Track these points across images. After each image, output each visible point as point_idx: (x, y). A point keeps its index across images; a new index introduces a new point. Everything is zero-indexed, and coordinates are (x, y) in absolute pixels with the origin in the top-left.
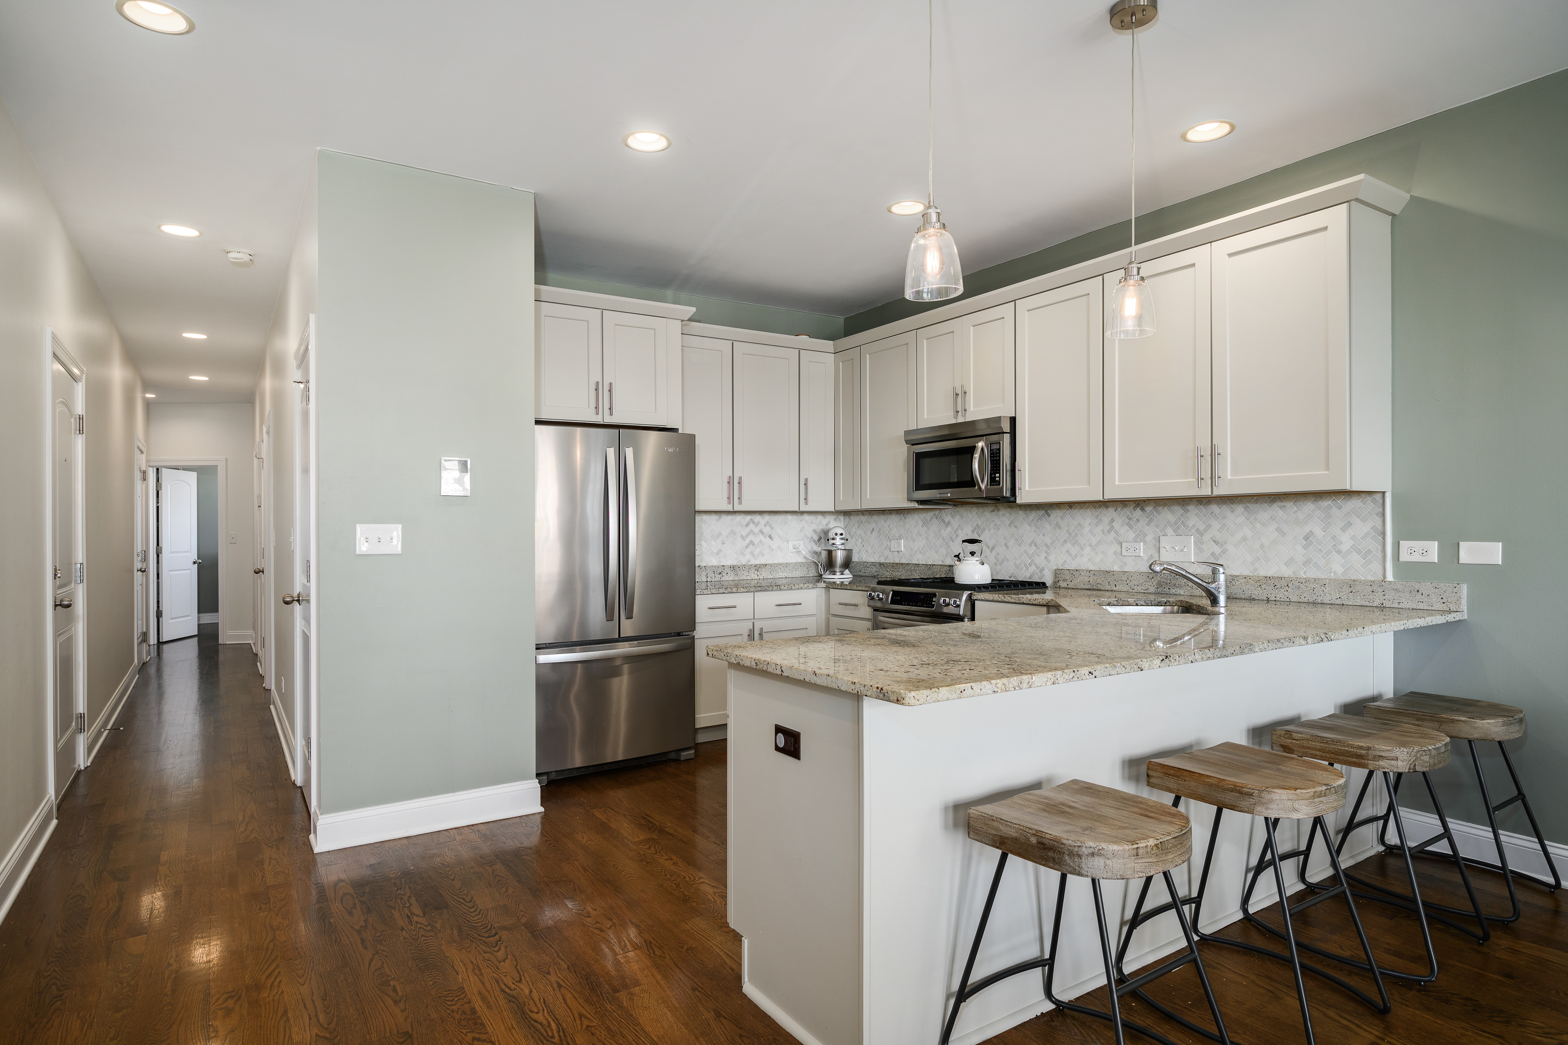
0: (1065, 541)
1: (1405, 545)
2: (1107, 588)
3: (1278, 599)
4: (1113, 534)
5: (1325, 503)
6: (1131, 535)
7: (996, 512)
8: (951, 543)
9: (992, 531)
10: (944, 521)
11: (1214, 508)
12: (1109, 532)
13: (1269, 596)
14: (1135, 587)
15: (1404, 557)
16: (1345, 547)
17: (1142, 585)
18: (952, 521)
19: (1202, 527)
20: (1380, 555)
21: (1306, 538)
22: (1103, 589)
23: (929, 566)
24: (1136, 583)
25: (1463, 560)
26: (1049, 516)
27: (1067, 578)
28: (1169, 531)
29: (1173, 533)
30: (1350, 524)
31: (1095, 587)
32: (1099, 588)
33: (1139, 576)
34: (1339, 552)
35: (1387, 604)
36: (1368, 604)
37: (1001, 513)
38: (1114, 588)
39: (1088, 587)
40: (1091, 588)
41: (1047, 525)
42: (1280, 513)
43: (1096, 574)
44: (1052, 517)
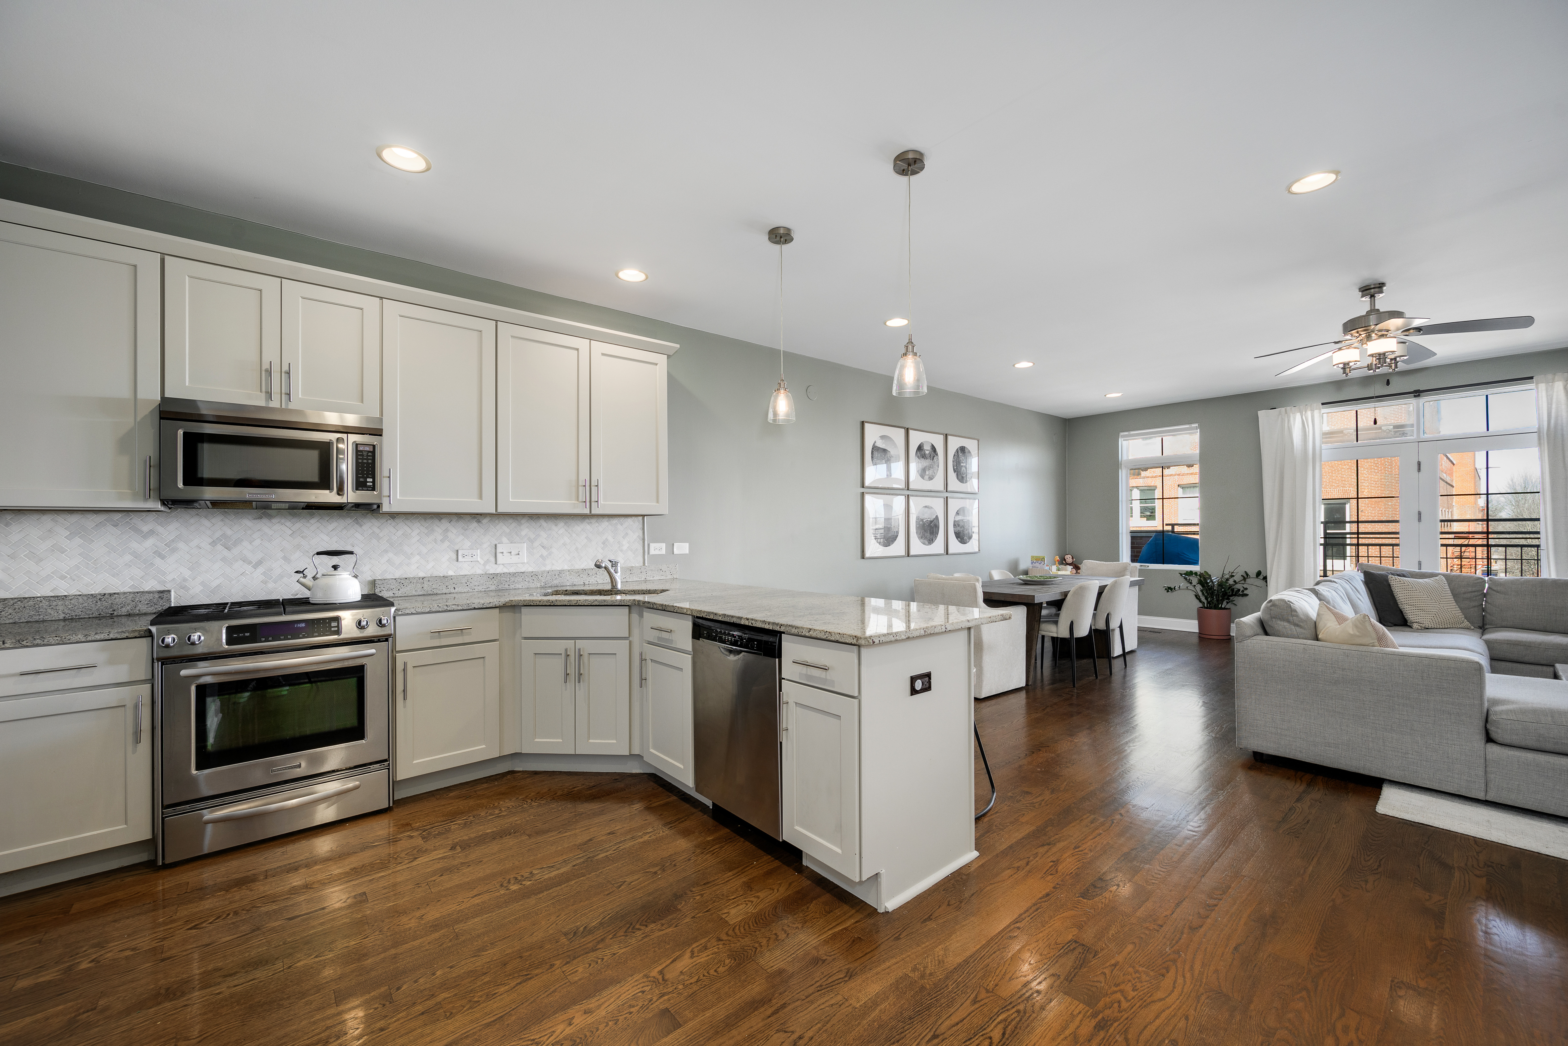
0: (386, 551)
1: (652, 545)
2: (445, 591)
3: (590, 583)
4: (447, 543)
5: (615, 521)
6: (467, 543)
7: (265, 520)
8: (158, 561)
9: (257, 542)
10: (137, 530)
11: (542, 522)
12: (442, 541)
13: (585, 581)
14: (475, 588)
15: (652, 552)
16: (625, 548)
17: (483, 585)
18: (160, 529)
19: (532, 536)
20: (642, 551)
21: (604, 543)
22: (440, 592)
23: (99, 597)
24: (477, 584)
25: (676, 552)
26: (361, 526)
27: (392, 587)
28: (505, 540)
29: (508, 541)
30: (627, 534)
31: (430, 592)
32: (435, 592)
33: (480, 577)
34: (621, 551)
35: (648, 578)
36: (639, 580)
37: (274, 521)
38: (453, 591)
39: (421, 593)
40: (425, 593)
41: (358, 535)
42: (588, 527)
43: (430, 579)
44: (365, 527)
